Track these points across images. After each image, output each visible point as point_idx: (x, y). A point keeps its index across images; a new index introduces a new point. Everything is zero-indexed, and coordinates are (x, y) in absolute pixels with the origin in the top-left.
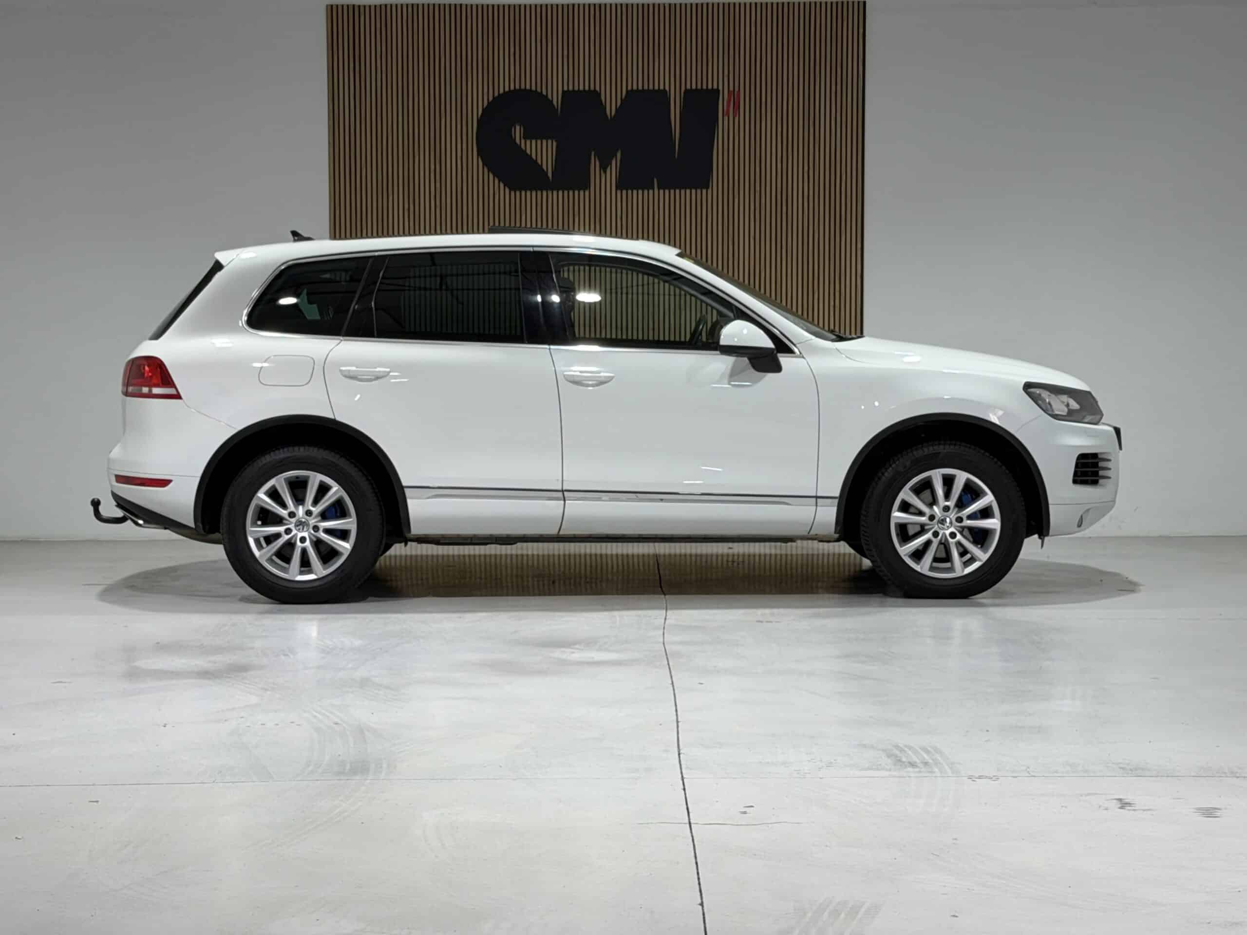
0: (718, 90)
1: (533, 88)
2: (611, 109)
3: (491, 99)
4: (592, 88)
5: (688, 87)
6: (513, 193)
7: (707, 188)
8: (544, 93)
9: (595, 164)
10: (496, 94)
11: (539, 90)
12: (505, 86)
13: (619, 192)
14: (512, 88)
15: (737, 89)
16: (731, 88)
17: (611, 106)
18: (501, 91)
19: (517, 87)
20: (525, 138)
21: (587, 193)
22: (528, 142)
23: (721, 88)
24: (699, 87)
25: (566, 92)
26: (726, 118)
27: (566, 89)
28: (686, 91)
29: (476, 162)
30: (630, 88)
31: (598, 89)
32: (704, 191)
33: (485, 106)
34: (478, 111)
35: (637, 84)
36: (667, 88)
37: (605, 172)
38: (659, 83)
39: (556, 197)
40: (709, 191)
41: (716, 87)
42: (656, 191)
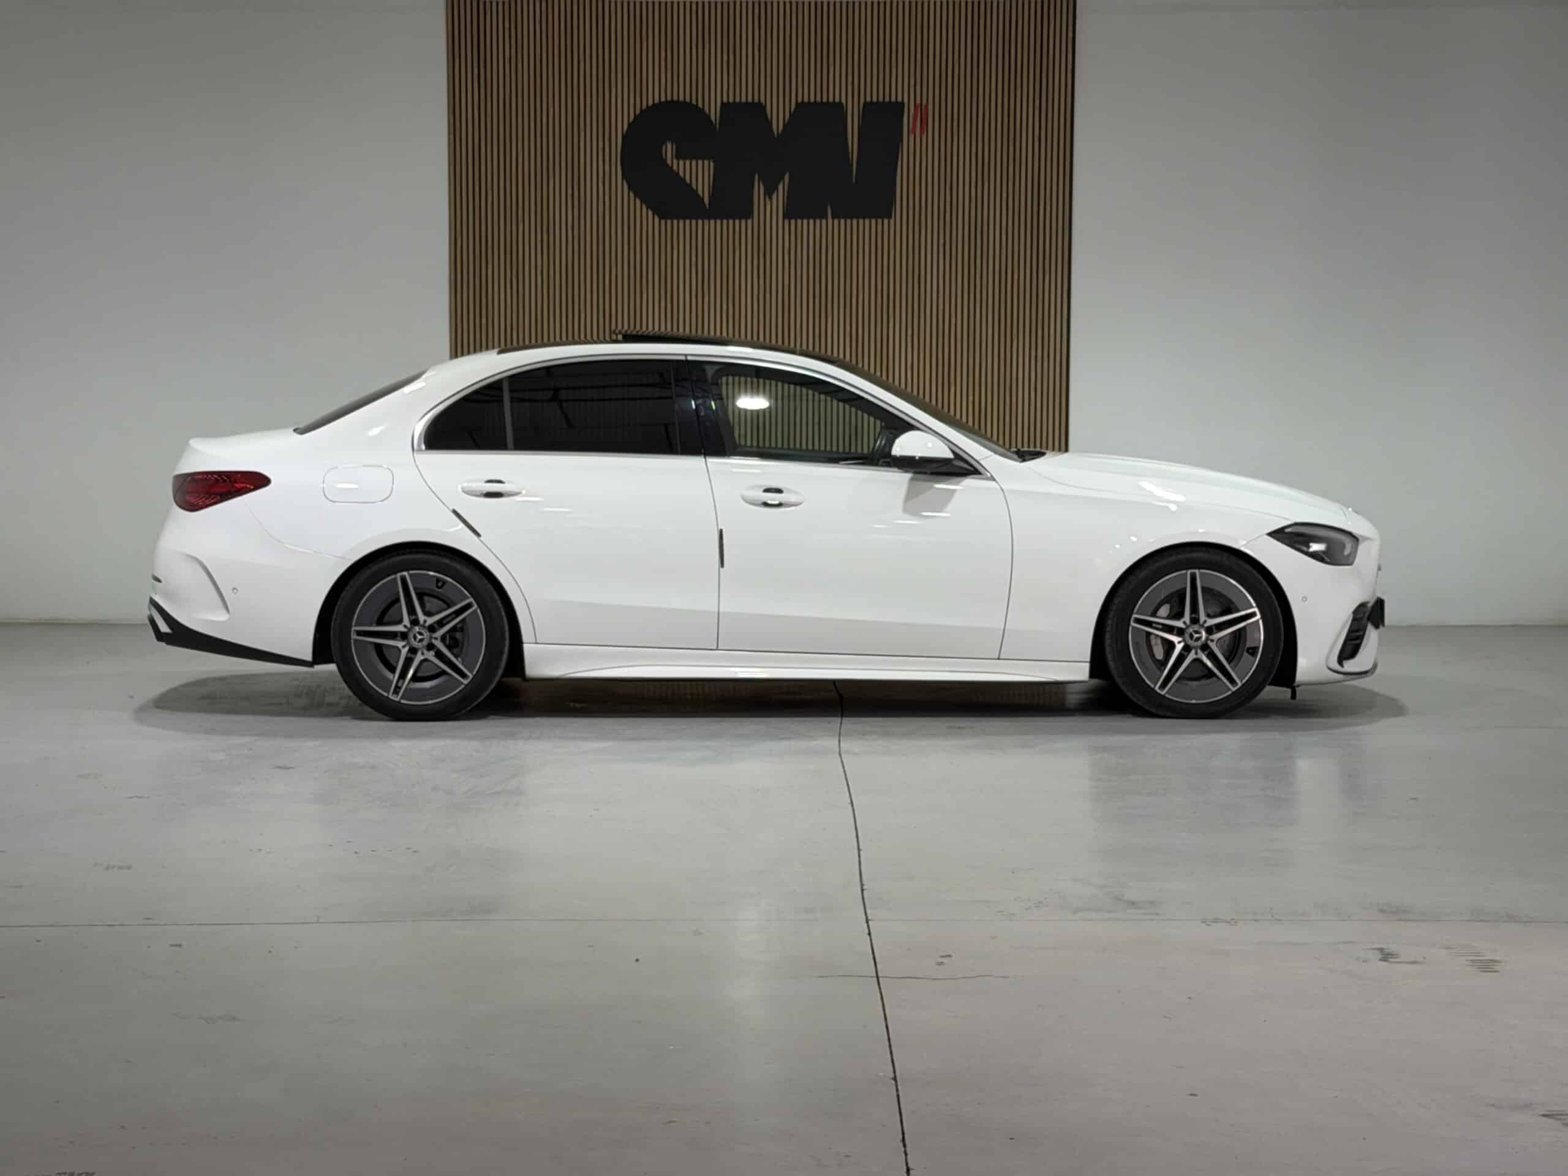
0: (903, 103)
1: (688, 100)
2: (778, 125)
3: (638, 112)
4: (756, 100)
5: (868, 99)
6: (663, 222)
7: (889, 217)
8: (700, 105)
9: (759, 189)
10: (644, 107)
11: (694, 102)
12: (654, 96)
13: (786, 222)
14: (663, 99)
15: (924, 102)
16: (918, 101)
17: (778, 118)
18: (650, 103)
19: (669, 98)
20: (678, 157)
21: (749, 222)
22: (681, 162)
23: (906, 100)
24: (881, 100)
25: (725, 104)
27: (725, 100)
28: (865, 103)
29: (621, 186)
30: (800, 100)
31: (762, 102)
32: (886, 221)
33: (631, 120)
34: (622, 127)
35: (811, 95)
36: (843, 101)
38: (836, 95)
39: (713, 226)
40: (892, 221)
41: (900, 99)
42: (830, 220)
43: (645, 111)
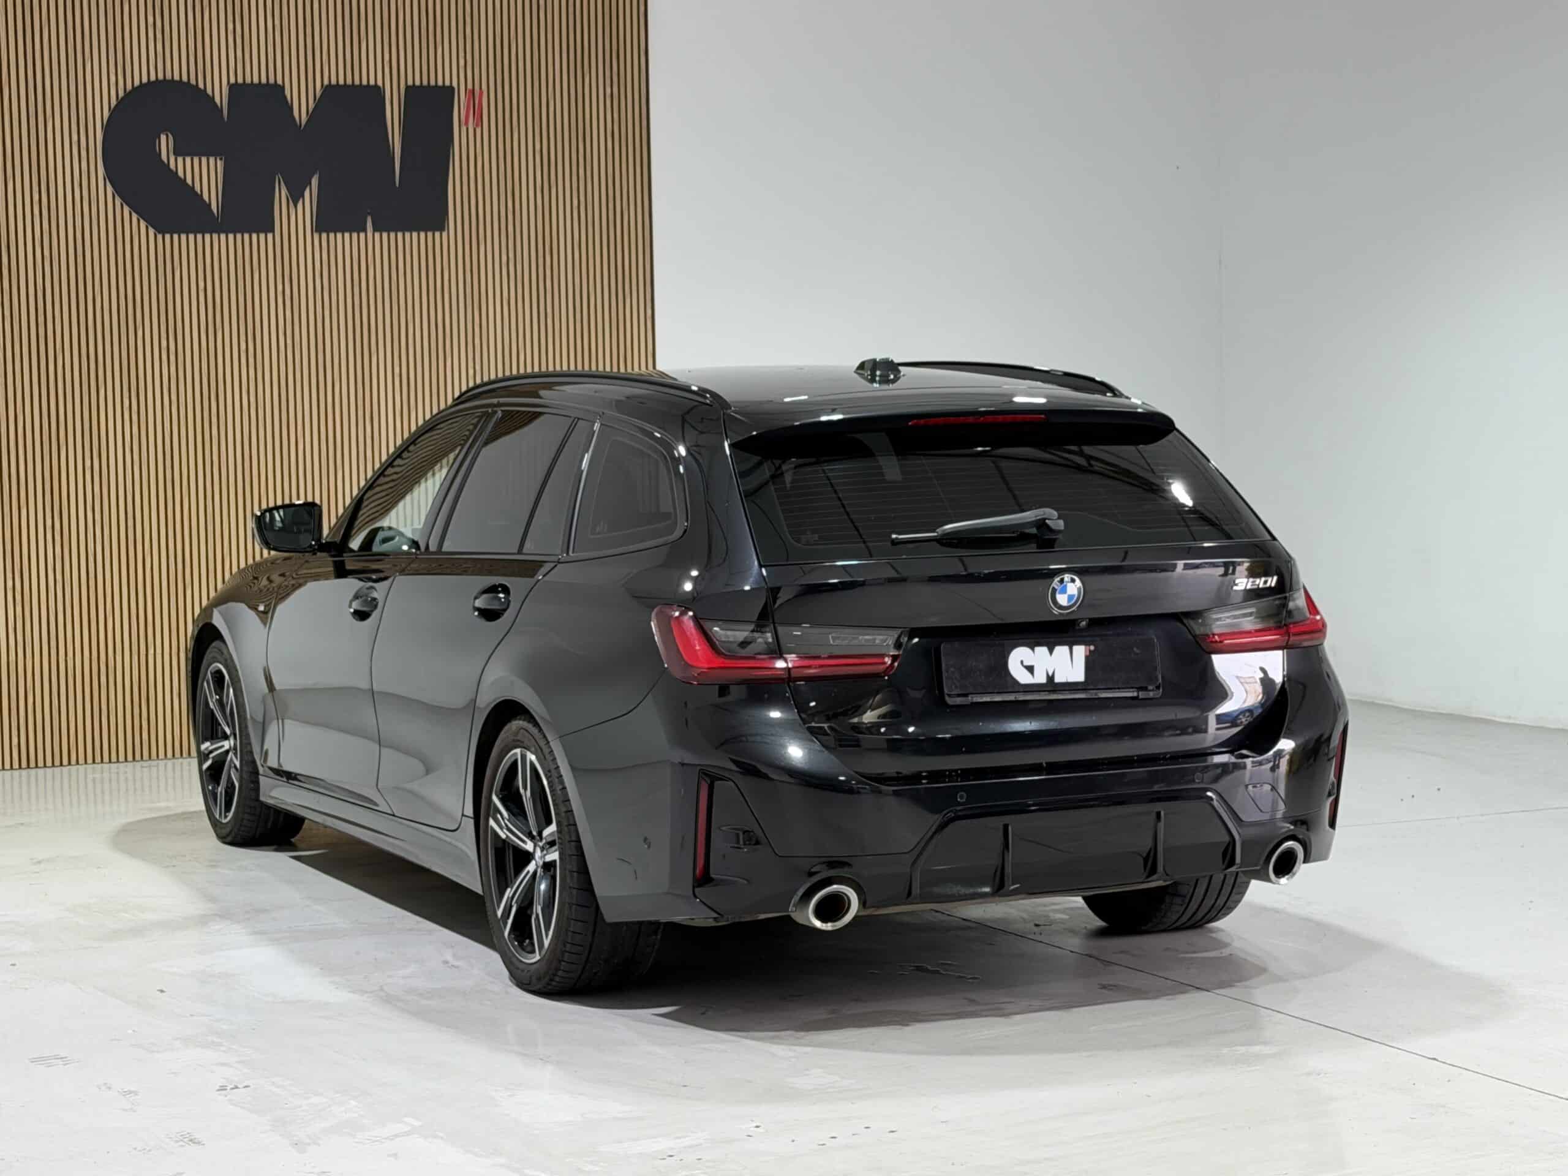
0: (451, 88)
1: (185, 79)
2: (299, 113)
3: (121, 94)
4: (272, 81)
5: (410, 83)
6: (160, 237)
7: (441, 230)
8: (201, 86)
9: (281, 193)
10: (129, 87)
11: (193, 82)
12: (140, 75)
13: (316, 236)
14: (153, 78)
15: (478, 87)
16: (470, 86)
17: (301, 107)
18: (137, 83)
19: (160, 77)
20: (177, 153)
21: (270, 236)
22: (180, 160)
23: (455, 84)
24: (425, 83)
25: (233, 85)
26: (464, 129)
27: (232, 80)
28: (407, 87)
29: (104, 191)
30: (326, 82)
31: (280, 82)
32: (437, 234)
33: (113, 106)
34: (101, 113)
35: (338, 76)
36: (380, 83)
37: (296, 207)
38: (369, 76)
39: (224, 243)
40: (445, 234)
41: (447, 83)
42: (370, 234)
43: (130, 92)
